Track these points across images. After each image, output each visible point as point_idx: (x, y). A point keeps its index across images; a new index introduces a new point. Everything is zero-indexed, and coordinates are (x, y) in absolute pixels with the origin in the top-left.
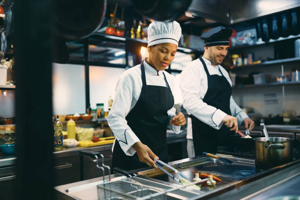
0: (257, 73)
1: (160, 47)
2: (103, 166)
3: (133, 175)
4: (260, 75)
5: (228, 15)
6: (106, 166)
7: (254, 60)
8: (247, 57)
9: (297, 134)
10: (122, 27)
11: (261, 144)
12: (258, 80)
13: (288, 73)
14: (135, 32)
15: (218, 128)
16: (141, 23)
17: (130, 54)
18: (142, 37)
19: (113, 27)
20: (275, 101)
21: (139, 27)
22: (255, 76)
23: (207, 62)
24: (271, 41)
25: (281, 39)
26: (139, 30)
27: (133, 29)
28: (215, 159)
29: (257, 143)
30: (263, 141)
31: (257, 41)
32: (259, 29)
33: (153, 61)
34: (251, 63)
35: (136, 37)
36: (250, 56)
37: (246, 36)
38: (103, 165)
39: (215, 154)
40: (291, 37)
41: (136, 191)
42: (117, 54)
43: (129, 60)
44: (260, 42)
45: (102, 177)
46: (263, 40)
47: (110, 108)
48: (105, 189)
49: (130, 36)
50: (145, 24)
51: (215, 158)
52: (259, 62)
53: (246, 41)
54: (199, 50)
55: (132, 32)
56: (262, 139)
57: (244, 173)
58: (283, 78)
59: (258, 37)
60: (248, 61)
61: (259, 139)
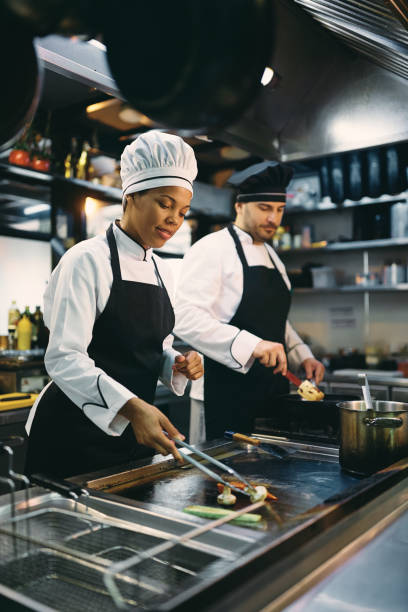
0: (319, 266)
1: (158, 196)
2: (10, 477)
3: (79, 493)
4: (324, 269)
5: (276, 144)
6: (18, 476)
7: (314, 239)
8: (300, 232)
9: (395, 390)
10: (46, 152)
11: (354, 416)
12: (321, 279)
13: (377, 269)
14: (74, 164)
15: (244, 371)
16: (87, 147)
17: (60, 211)
18: (88, 177)
19: (25, 150)
20: (351, 323)
21: (84, 155)
22: (315, 271)
23: (244, 238)
24: (348, 203)
25: (366, 201)
26: (83, 161)
27: (69, 158)
28: (249, 446)
29: (345, 413)
30: (354, 408)
31: (321, 201)
32: (326, 180)
33: (137, 228)
34: (307, 244)
35: (75, 175)
36: (307, 231)
37: (300, 190)
38: (11, 473)
39: (250, 436)
40: (385, 198)
41: (88, 531)
42: (28, 211)
43: (58, 225)
44: (327, 204)
45: (8, 496)
46: (333, 201)
47: (13, 327)
48: (14, 537)
49: (64, 173)
50: (95, 150)
51: (251, 443)
52: (323, 244)
53: (301, 200)
54: (207, 212)
55: (68, 165)
56: (354, 405)
57: (318, 479)
58: (368, 277)
59: (323, 195)
60: (302, 240)
61: (348, 406)
